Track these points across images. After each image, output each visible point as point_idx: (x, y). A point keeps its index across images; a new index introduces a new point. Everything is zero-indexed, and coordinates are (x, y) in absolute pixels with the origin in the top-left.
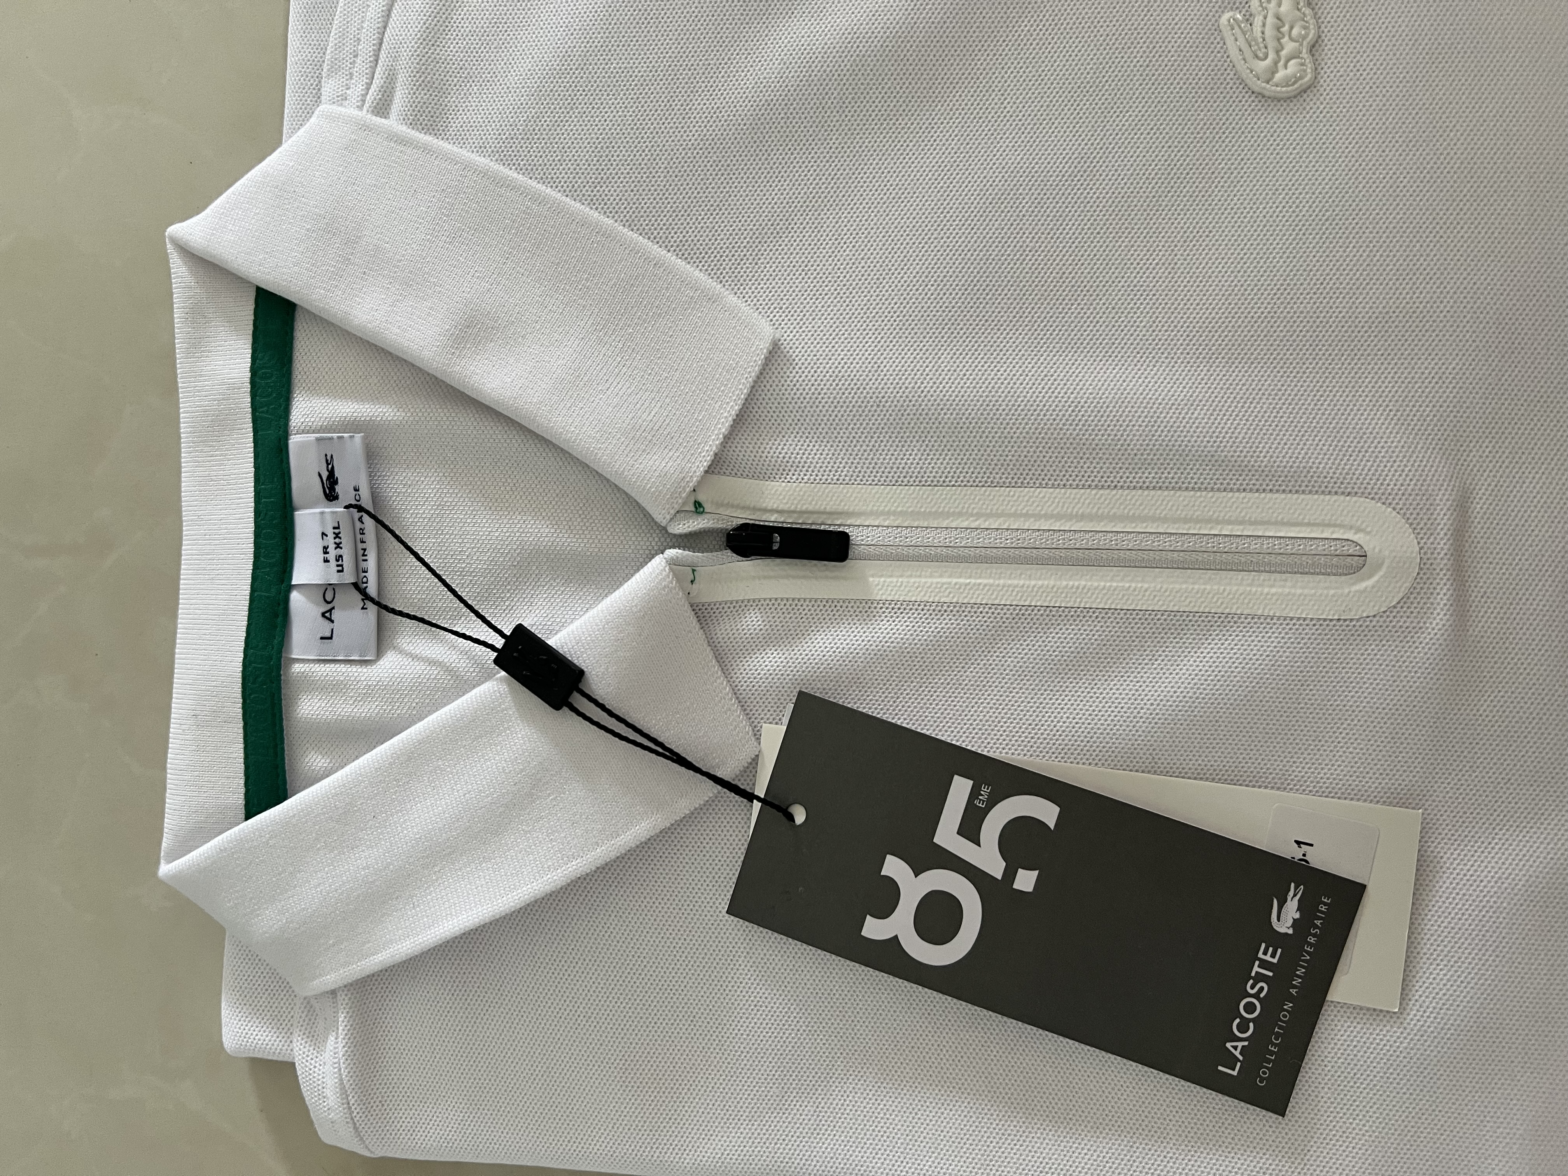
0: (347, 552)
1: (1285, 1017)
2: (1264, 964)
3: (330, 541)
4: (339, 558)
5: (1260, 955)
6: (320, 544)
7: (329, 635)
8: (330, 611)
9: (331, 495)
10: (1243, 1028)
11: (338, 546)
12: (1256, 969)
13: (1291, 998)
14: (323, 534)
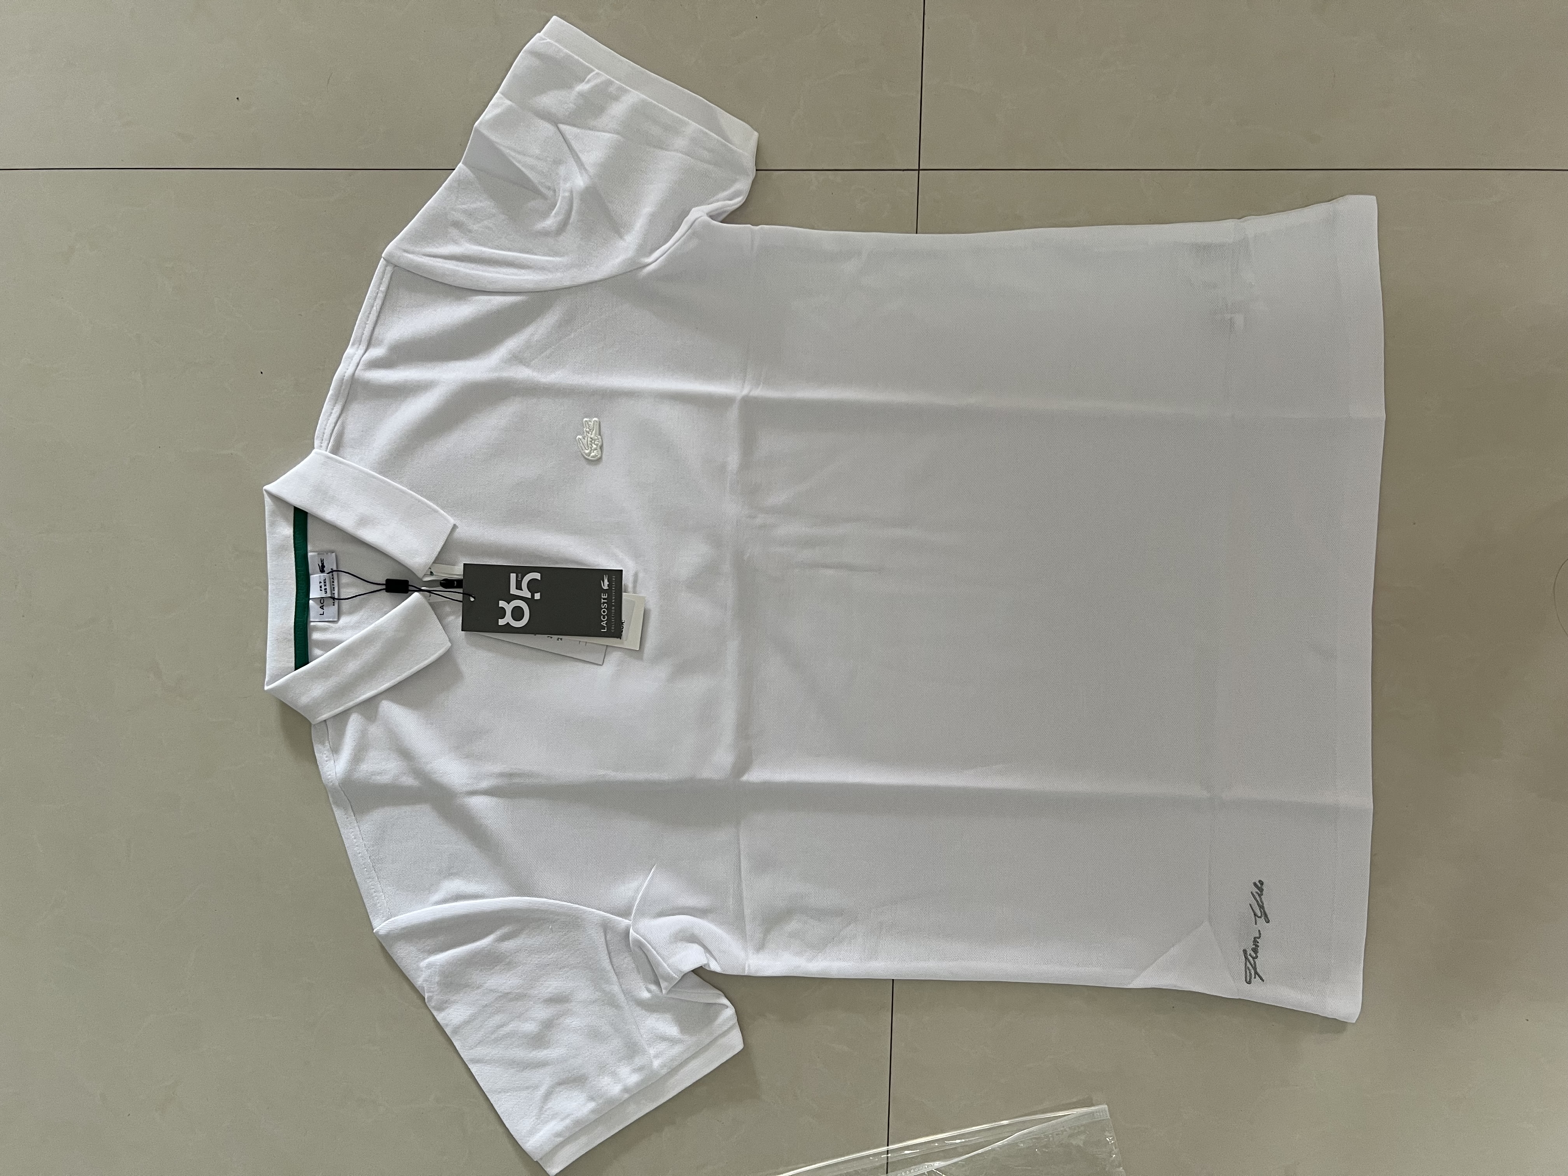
0: (328, 587)
1: (613, 611)
2: (604, 599)
3: (322, 584)
4: (325, 589)
5: (603, 597)
6: (319, 585)
7: (322, 613)
8: (323, 606)
9: (322, 571)
10: (604, 618)
11: (325, 585)
12: (603, 601)
13: (613, 606)
14: (320, 582)
